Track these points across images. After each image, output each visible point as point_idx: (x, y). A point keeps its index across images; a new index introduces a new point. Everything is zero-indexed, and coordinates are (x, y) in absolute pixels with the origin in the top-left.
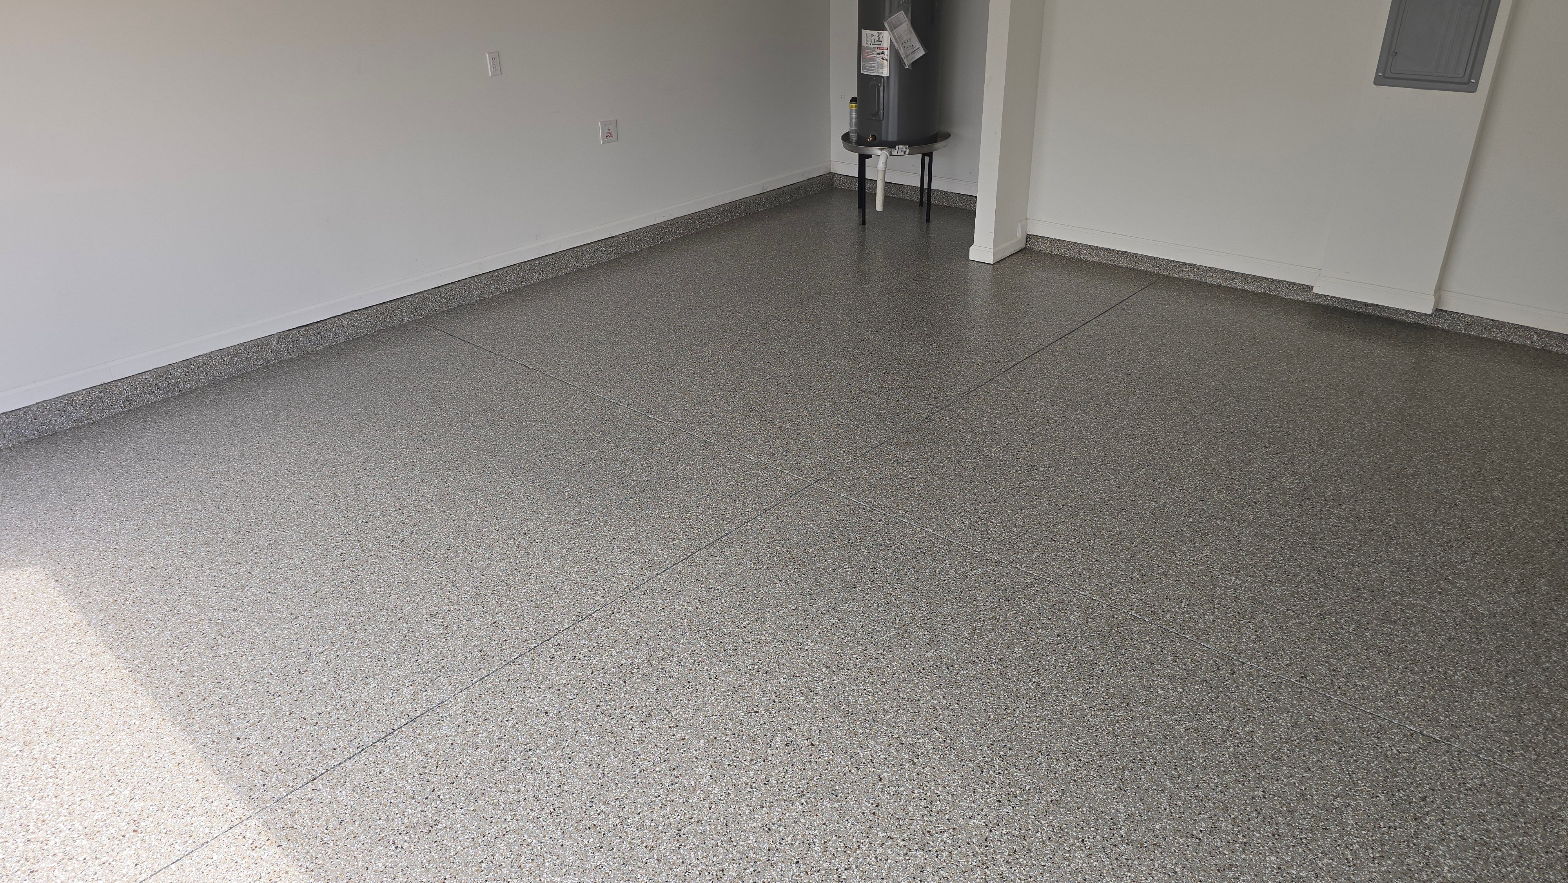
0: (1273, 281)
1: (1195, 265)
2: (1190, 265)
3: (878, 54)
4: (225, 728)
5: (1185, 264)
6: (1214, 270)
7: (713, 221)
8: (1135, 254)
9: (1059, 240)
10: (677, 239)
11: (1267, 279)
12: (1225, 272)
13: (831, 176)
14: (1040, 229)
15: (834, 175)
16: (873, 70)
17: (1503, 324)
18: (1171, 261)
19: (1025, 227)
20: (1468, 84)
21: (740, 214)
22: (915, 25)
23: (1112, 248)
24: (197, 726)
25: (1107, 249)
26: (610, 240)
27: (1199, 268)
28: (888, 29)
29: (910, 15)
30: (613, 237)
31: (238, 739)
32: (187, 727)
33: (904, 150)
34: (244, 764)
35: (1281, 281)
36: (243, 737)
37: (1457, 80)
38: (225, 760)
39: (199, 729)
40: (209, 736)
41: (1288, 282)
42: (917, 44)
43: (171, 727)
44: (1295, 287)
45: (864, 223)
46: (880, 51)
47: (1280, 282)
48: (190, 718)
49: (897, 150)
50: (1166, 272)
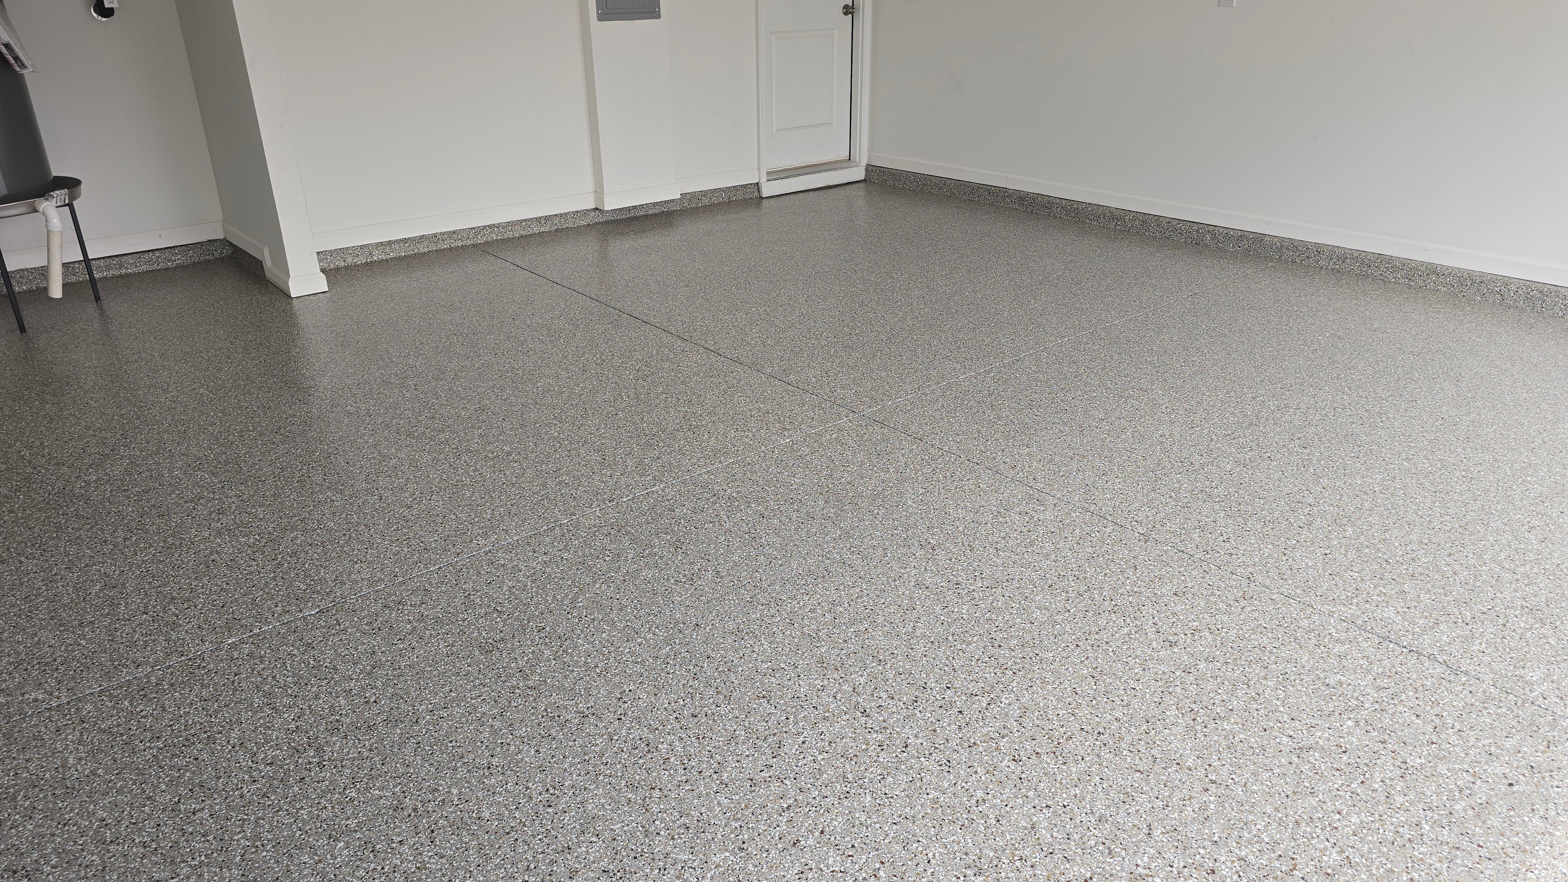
0: (561, 215)
1: (494, 225)
2: (490, 226)
4: (1501, 806)
12: (521, 221)
23: (407, 237)
24: (1517, 839)
25: (401, 240)
27: (498, 226)
31: (1511, 785)
32: (1525, 851)
33: (63, 197)
34: (1549, 768)
35: (568, 213)
36: (1504, 781)
38: (1556, 789)
39: (1521, 835)
40: (1526, 819)
41: (573, 213)
43: (1537, 872)
44: (579, 214)
47: (566, 214)
48: (1505, 853)
49: (55, 199)
50: (469, 242)
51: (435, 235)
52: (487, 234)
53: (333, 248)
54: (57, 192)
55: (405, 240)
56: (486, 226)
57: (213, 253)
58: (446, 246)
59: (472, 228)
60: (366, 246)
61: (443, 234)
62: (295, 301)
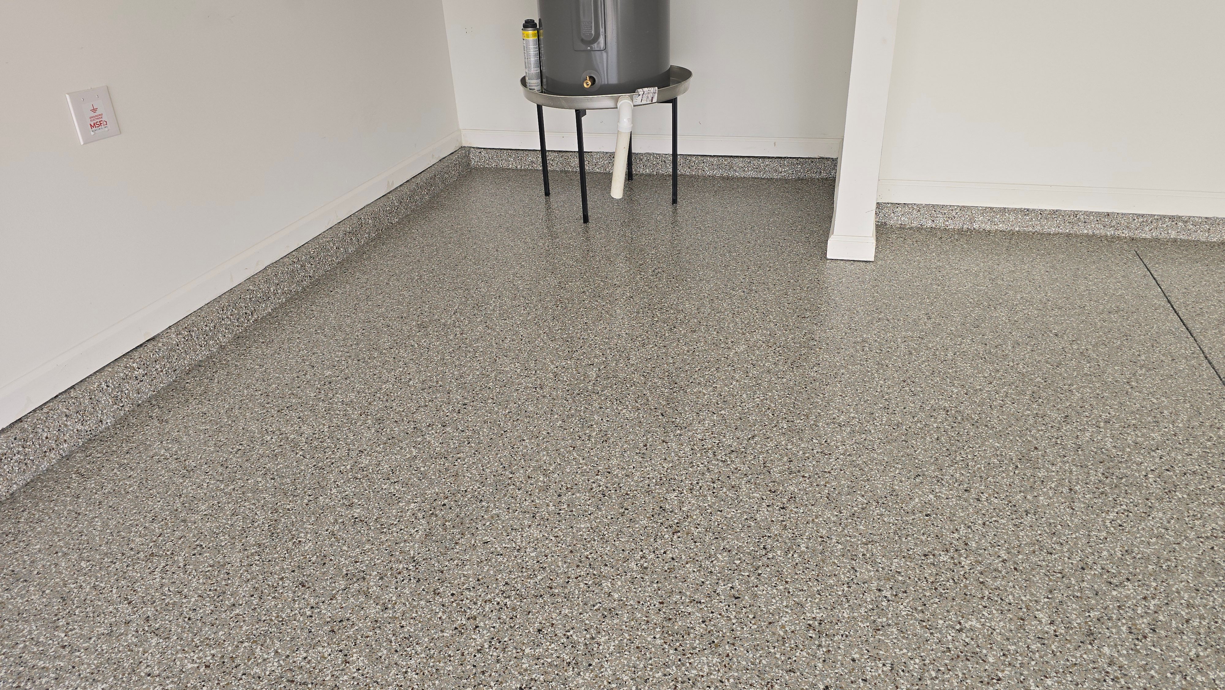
2: (1172, 218)
5: (1161, 217)
7: (332, 256)
8: (1074, 212)
9: (933, 206)
10: (282, 305)
13: (464, 152)
15: (469, 151)
18: (1138, 216)
21: (369, 233)
23: (1031, 207)
25: (1021, 210)
26: (150, 346)
27: (1186, 221)
30: (153, 339)
33: (650, 96)
45: (586, 219)
49: (641, 96)
50: (1126, 233)
51: (1075, 214)
52: (1162, 228)
53: (924, 203)
54: (646, 89)
55: (1026, 212)
56: (1164, 217)
57: (821, 172)
58: (1086, 232)
59: (1139, 215)
60: (969, 208)
61: (1088, 214)
62: (828, 264)
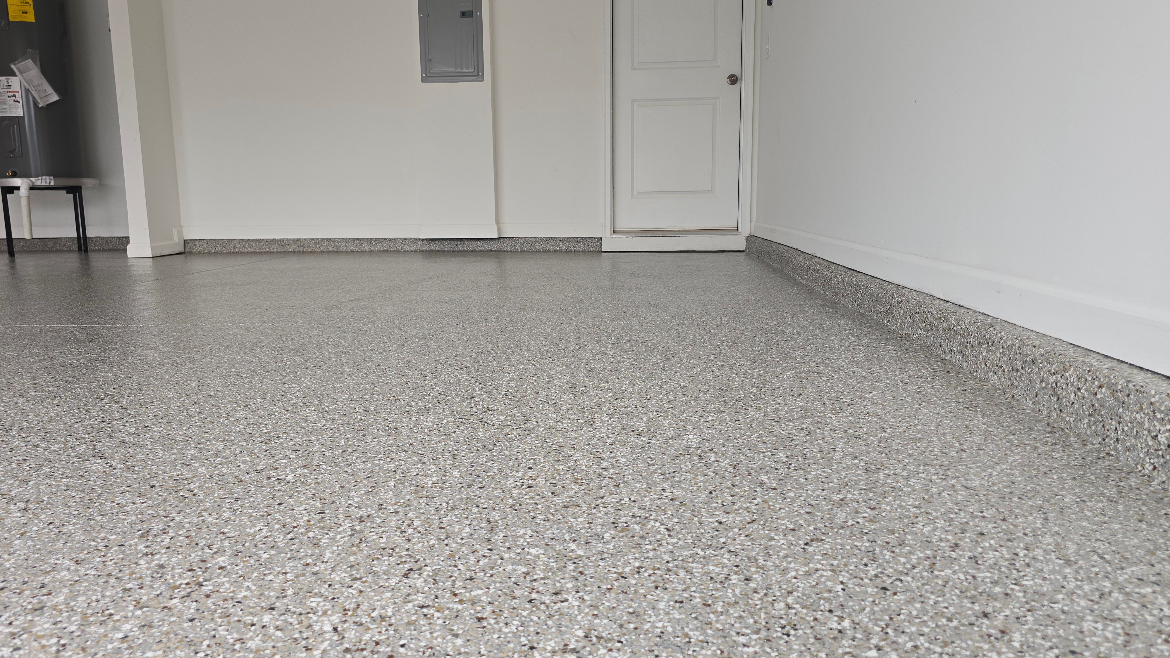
0: (390, 240)
2: (327, 239)
3: (9, 97)
5: (323, 240)
6: (346, 240)
11: (386, 239)
12: (354, 240)
14: (193, 234)
16: (6, 112)
17: (541, 239)
19: (180, 233)
20: (477, 75)
22: (45, 72)
27: (334, 240)
28: (17, 73)
29: (38, 63)
33: (48, 181)
37: (471, 74)
41: (401, 239)
42: (50, 90)
44: (407, 241)
46: (11, 94)
47: (395, 239)
49: (40, 180)
54: (44, 177)
